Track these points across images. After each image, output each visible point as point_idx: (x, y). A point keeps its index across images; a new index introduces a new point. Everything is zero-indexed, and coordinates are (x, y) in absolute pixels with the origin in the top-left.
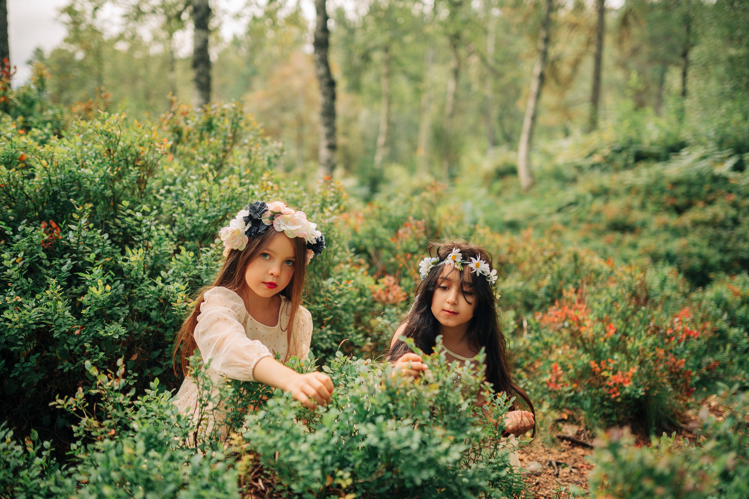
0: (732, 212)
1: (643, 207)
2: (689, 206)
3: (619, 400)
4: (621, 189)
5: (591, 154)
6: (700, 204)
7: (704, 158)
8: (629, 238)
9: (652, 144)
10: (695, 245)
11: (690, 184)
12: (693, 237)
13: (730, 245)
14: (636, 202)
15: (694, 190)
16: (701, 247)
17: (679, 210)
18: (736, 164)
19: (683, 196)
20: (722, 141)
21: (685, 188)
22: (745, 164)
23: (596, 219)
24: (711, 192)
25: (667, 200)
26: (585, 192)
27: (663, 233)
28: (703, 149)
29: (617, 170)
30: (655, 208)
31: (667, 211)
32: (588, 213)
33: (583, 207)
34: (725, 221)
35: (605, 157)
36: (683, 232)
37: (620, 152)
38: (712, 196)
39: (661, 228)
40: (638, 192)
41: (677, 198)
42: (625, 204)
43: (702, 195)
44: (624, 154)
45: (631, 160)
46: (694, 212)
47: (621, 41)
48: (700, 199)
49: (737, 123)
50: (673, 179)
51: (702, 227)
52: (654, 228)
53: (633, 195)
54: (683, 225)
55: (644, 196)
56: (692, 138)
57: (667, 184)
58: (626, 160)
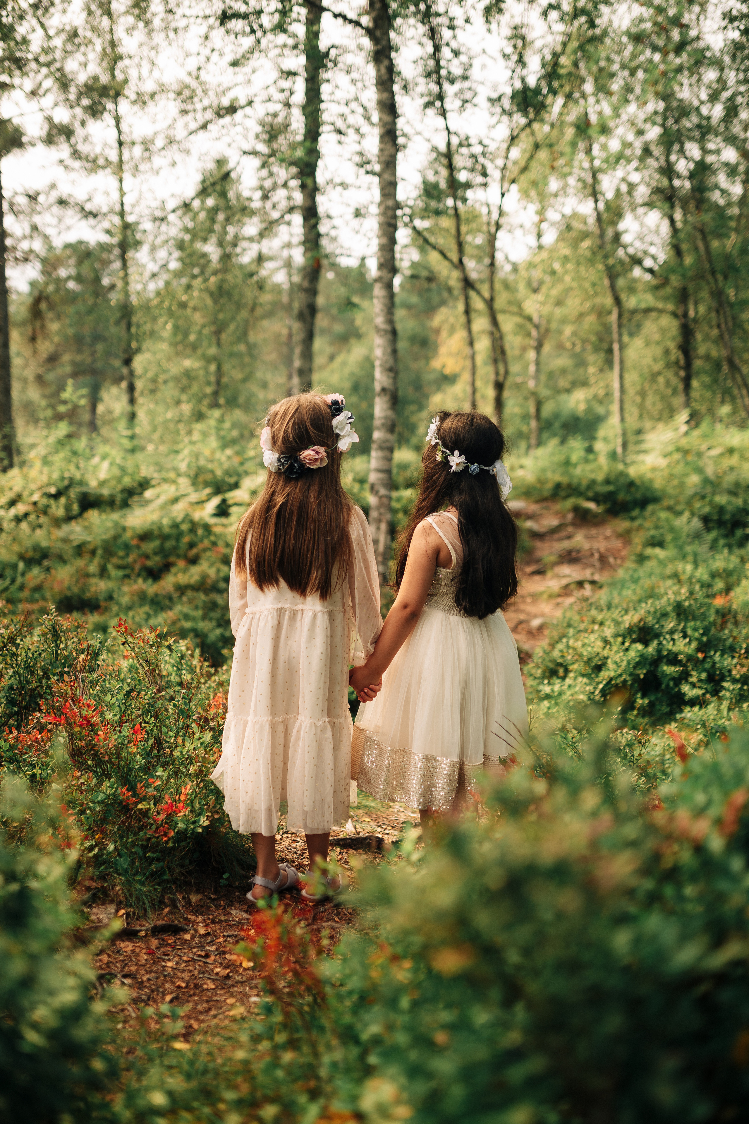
1: (103, 573)
2: (167, 567)
3: (170, 844)
4: (68, 550)
5: (12, 503)
6: (181, 564)
7: (175, 500)
8: (94, 618)
9: (102, 484)
10: (187, 617)
11: (164, 538)
12: (179, 609)
14: (93, 568)
15: (169, 544)
16: (194, 619)
17: (154, 574)
18: (219, 507)
19: (155, 554)
20: (196, 476)
21: (156, 543)
22: (229, 506)
23: (37, 596)
24: (192, 545)
25: (135, 562)
26: (14, 559)
27: (141, 606)
28: (173, 488)
29: (57, 523)
30: (121, 573)
31: (139, 575)
32: (22, 588)
33: (13, 581)
34: (217, 581)
35: (35, 504)
36: (167, 602)
37: (56, 496)
38: (194, 551)
39: (136, 598)
40: (93, 553)
41: (147, 557)
42: (78, 571)
43: (181, 552)
44: (63, 500)
45: (76, 507)
46: (175, 575)
47: (33, 339)
48: (178, 556)
49: (213, 452)
50: (140, 531)
51: (190, 593)
52: (125, 600)
53: (87, 557)
54: (164, 593)
55: (102, 557)
56: (156, 475)
57: (132, 538)
58: (68, 508)
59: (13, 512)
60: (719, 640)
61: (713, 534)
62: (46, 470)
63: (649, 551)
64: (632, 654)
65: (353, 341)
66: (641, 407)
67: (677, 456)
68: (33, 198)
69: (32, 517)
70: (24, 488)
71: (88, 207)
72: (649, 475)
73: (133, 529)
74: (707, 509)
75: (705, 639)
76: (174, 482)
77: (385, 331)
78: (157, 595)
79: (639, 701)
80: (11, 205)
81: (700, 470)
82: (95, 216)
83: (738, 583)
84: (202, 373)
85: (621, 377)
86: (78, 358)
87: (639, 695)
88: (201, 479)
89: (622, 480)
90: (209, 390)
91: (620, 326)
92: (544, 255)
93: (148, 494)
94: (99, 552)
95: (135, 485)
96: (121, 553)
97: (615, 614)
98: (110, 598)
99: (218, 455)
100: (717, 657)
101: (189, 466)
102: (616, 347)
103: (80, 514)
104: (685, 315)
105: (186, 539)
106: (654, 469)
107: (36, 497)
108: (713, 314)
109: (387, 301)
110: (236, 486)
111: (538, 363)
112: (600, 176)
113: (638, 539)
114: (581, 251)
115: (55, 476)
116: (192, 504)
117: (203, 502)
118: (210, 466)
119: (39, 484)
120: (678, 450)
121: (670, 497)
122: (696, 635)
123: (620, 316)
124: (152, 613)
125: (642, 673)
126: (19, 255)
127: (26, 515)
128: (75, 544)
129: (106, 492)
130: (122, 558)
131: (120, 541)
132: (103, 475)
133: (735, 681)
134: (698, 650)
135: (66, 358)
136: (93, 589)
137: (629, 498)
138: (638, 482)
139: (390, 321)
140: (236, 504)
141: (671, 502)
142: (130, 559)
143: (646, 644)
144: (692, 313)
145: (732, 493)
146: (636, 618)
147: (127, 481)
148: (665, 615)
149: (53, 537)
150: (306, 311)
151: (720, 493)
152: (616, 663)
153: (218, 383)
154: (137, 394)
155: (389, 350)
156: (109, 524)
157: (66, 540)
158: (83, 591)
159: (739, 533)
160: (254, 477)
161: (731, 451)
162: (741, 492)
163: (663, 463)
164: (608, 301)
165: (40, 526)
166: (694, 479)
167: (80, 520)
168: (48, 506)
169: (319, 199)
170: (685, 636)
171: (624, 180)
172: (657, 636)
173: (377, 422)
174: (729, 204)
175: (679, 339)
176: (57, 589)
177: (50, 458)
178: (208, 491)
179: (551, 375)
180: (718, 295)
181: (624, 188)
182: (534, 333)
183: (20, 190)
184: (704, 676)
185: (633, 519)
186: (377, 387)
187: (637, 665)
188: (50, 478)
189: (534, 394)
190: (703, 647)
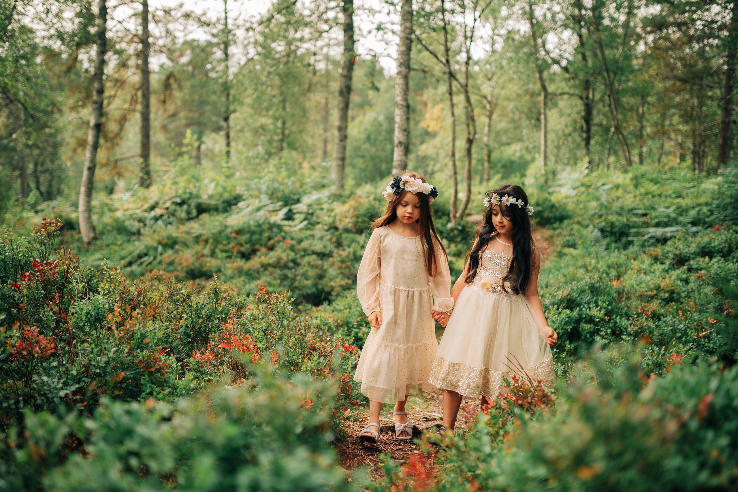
0: (292, 255)
1: (213, 254)
2: (254, 252)
4: (190, 239)
5: (152, 208)
6: (263, 250)
7: (259, 209)
9: (211, 197)
10: (270, 284)
11: (252, 233)
12: (264, 279)
13: (296, 284)
14: (207, 251)
15: (255, 237)
16: (274, 286)
17: (246, 256)
18: (286, 214)
19: (247, 243)
20: (272, 194)
21: (247, 236)
22: (294, 214)
23: (171, 268)
24: (270, 239)
25: (233, 248)
26: (155, 244)
27: (240, 277)
28: (257, 201)
29: (182, 221)
30: (224, 255)
31: (236, 257)
32: (160, 263)
33: (155, 258)
34: (288, 262)
35: (167, 209)
36: (257, 275)
37: (181, 204)
38: (272, 242)
39: (236, 271)
40: (206, 241)
41: (241, 245)
42: (197, 253)
43: (263, 242)
44: (185, 207)
45: (194, 212)
46: (260, 257)
47: (164, 102)
48: (261, 245)
49: (283, 179)
50: (236, 228)
51: (270, 269)
52: (229, 272)
53: (202, 244)
54: (255, 268)
55: (212, 244)
56: (246, 193)
57: (231, 233)
58: (188, 212)
59: (153, 214)
60: (619, 308)
61: (608, 240)
62: (174, 187)
63: (567, 250)
64: (563, 316)
65: (367, 108)
66: (557, 156)
67: (583, 189)
68: (167, 12)
69: (166, 217)
70: (160, 199)
71: (203, 19)
72: (564, 201)
73: (232, 227)
74: (603, 224)
75: (610, 308)
76: (257, 197)
77: (403, 106)
78: (249, 270)
79: (568, 346)
80: (154, 16)
81: (598, 199)
82: (208, 25)
83: (625, 273)
84: (272, 127)
85: (545, 137)
86: (190, 115)
87: (568, 342)
88: (275, 196)
89: (547, 203)
90: (276, 138)
91: (545, 104)
92: (497, 56)
93: (241, 204)
94: (211, 241)
95: (232, 198)
96: (225, 242)
97: (552, 290)
98: (219, 271)
99: (286, 181)
100: (618, 320)
101: (268, 188)
102: (542, 117)
103: (197, 216)
104: (587, 98)
105: (266, 234)
106: (567, 197)
107: (168, 204)
108: (606, 98)
109: (404, 87)
110: (298, 201)
111: (490, 126)
112: (534, 7)
113: (559, 242)
114: (521, 55)
115: (180, 191)
116: (269, 212)
117: (277, 211)
118: (281, 188)
119: (170, 196)
120: (583, 185)
121: (578, 215)
122: (604, 305)
123: (545, 97)
124: (247, 281)
125: (569, 328)
126: (157, 48)
127: (161, 216)
128: (194, 235)
129: (213, 202)
130: (225, 245)
131: (223, 234)
132: (210, 191)
133: (630, 335)
134: (606, 315)
135: (182, 114)
136: (208, 265)
137: (551, 215)
138: (557, 205)
139: (406, 100)
140: (298, 213)
141: (580, 219)
142: (230, 246)
143: (572, 310)
144: (591, 96)
145: (620, 214)
146: (565, 294)
147: (226, 196)
148: (583, 291)
149: (180, 231)
150: (345, 90)
151: (611, 214)
152: (553, 321)
153: (283, 133)
154: (231, 139)
155: (404, 118)
156: (217, 223)
157: (188, 233)
158: (201, 265)
159: (624, 240)
160: (310, 195)
161: (617, 187)
162: (624, 213)
163: (573, 193)
164: (538, 87)
165: (170, 223)
166: (594, 204)
167: (196, 220)
168: (175, 210)
169: (355, 18)
170: (597, 306)
171: (549, 9)
172: (579, 305)
173: (395, 163)
174: (616, 26)
175: (583, 113)
176: (184, 264)
177: (177, 180)
178: (280, 203)
179: (498, 134)
180: (610, 85)
181: (549, 15)
182: (488, 107)
183: (160, 7)
184: (609, 331)
185: (554, 229)
186: (396, 141)
187: (566, 323)
188: (177, 192)
189: (487, 145)
190: (608, 313)
